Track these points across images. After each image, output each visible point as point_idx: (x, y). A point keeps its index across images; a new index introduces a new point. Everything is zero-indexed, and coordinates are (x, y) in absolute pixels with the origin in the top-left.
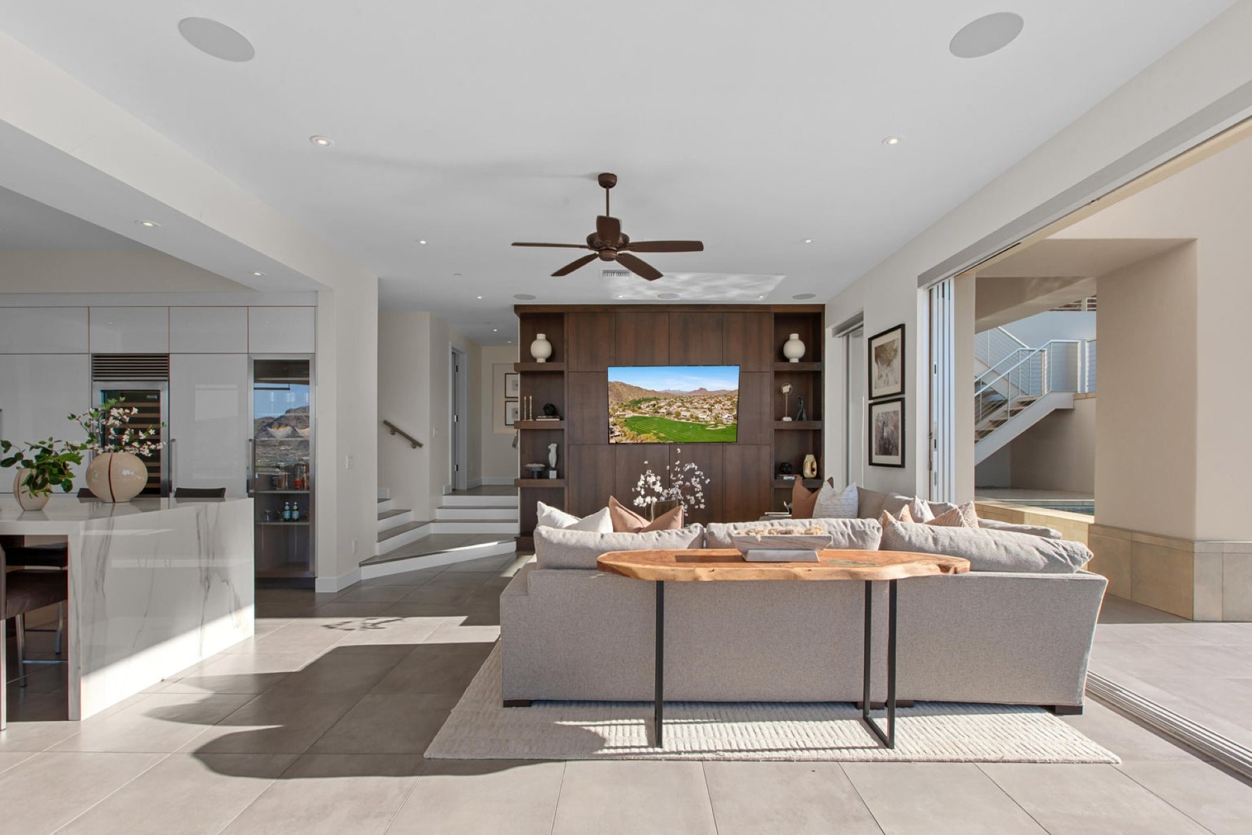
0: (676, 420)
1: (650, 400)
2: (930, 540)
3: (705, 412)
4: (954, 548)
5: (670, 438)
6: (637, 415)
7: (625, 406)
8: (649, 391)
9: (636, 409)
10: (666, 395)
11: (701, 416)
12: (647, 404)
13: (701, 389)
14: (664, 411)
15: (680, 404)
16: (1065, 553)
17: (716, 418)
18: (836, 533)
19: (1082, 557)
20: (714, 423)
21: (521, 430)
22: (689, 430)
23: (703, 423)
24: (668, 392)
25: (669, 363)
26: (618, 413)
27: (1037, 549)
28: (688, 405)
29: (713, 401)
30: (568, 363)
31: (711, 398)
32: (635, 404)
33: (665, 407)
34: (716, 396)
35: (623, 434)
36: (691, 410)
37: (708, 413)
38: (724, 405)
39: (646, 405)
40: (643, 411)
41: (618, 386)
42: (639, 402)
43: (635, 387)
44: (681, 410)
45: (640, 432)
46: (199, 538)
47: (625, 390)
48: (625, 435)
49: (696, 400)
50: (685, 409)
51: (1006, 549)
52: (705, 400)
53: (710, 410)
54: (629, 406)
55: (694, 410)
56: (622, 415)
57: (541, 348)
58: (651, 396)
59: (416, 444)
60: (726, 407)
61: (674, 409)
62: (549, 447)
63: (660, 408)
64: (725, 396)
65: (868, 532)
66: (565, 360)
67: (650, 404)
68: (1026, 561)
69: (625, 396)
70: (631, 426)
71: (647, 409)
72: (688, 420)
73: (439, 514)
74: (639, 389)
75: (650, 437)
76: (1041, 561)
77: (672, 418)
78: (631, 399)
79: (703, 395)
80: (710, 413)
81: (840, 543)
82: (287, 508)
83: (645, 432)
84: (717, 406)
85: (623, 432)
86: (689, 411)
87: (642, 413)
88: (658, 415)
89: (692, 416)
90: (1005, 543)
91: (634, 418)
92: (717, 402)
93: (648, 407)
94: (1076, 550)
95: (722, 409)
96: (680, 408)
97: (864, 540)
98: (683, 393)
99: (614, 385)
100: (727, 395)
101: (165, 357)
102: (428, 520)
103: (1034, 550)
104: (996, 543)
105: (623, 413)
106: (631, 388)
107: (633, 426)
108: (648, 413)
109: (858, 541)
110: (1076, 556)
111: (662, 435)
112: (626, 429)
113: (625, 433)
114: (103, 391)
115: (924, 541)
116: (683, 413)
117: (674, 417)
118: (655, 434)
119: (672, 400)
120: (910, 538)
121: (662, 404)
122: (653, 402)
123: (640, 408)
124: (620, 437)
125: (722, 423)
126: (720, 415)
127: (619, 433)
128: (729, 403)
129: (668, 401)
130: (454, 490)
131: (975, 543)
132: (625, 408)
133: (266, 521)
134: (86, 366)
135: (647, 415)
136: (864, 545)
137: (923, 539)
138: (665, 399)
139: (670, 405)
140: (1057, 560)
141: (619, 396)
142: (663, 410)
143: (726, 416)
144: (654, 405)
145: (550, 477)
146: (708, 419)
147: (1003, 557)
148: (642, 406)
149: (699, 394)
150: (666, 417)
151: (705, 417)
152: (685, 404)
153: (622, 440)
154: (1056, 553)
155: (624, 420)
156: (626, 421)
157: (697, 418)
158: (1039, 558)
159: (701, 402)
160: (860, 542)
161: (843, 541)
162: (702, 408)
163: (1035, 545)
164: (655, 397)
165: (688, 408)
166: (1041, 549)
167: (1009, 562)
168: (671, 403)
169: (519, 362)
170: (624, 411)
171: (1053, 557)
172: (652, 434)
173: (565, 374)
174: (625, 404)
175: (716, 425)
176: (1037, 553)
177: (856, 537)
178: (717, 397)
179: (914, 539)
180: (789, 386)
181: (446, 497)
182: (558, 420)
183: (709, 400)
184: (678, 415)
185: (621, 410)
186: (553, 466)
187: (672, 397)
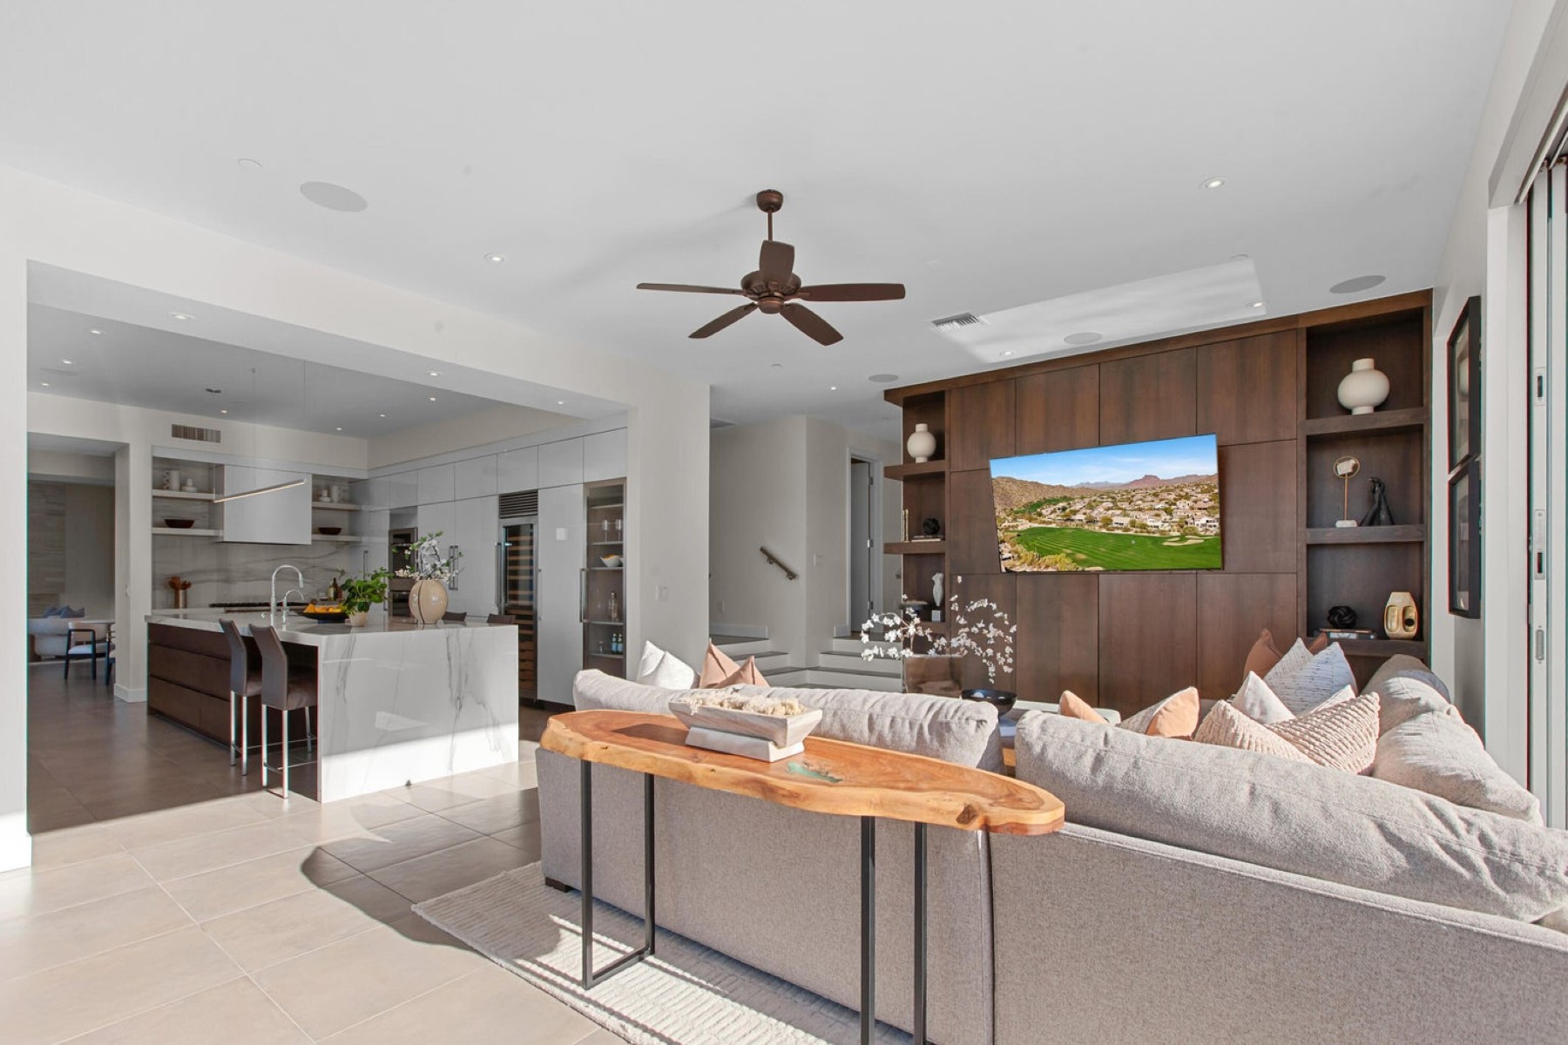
0: (1104, 531)
1: (1056, 501)
2: (1088, 760)
3: (1158, 515)
4: (1133, 784)
5: (1095, 561)
6: (1036, 525)
7: (1017, 512)
8: (1053, 487)
9: (1035, 516)
10: (1084, 491)
11: (1150, 522)
12: (1052, 508)
13: (1147, 477)
14: (1083, 517)
15: (1111, 505)
16: (1477, 855)
17: (1182, 524)
18: (903, 719)
19: (1541, 873)
20: (1178, 534)
21: (904, 555)
22: (1131, 546)
23: (1157, 535)
24: (1086, 486)
25: (1100, 442)
26: (1006, 524)
27: (1381, 827)
28: (1125, 505)
29: (1172, 497)
30: (950, 461)
31: (1168, 491)
32: (1033, 509)
33: (1084, 511)
34: (1178, 487)
35: (1016, 556)
36: (1132, 513)
37: (1164, 516)
38: (1195, 502)
39: (1050, 510)
40: (1046, 519)
41: (1003, 484)
42: (1039, 505)
43: (1032, 483)
44: (1113, 515)
45: (1043, 553)
46: (449, 659)
47: (1015, 488)
48: (1019, 557)
49: (1139, 496)
50: (1119, 512)
51: (1276, 809)
52: (1156, 495)
53: (1169, 512)
54: (1023, 512)
55: (1134, 513)
56: (1013, 527)
57: (921, 444)
58: (1058, 495)
59: (792, 575)
60: (1200, 504)
61: (1099, 512)
62: (933, 578)
63: (1075, 512)
64: (1197, 485)
65: (954, 727)
66: (947, 457)
67: (1057, 506)
68: (1331, 850)
69: (1016, 498)
70: (1027, 544)
71: (1053, 516)
72: (1127, 530)
73: (823, 661)
74: (1037, 485)
75: (1059, 562)
76: (1386, 859)
77: (1096, 528)
78: (1024, 501)
79: (1153, 487)
80: (1168, 517)
81: (901, 739)
82: (614, 639)
83: (1050, 553)
84: (1180, 504)
85: (1016, 552)
86: (1128, 516)
87: (1044, 522)
88: (1072, 525)
89: (1133, 524)
90: (1280, 796)
91: (1031, 530)
92: (1181, 497)
93: (1052, 512)
94: (1523, 852)
95: (1192, 508)
96: (1110, 512)
97: (941, 740)
98: (1113, 486)
99: (998, 482)
100: (1198, 482)
101: (534, 494)
102: (804, 667)
103: (1372, 825)
104: (1252, 793)
105: (1015, 524)
106: (1023, 485)
107: (1031, 544)
108: (1054, 521)
109: (932, 740)
110: (1517, 867)
111: (1082, 557)
112: (1020, 548)
113: (1019, 554)
114: (506, 527)
115: (1071, 760)
116: (1115, 520)
117: (1101, 527)
118: (1068, 555)
119: (1094, 498)
120: (1044, 748)
121: (1078, 507)
122: (1061, 505)
123: (1040, 515)
124: (1011, 561)
125: (1196, 534)
126: (1190, 520)
127: (1010, 555)
128: (1206, 497)
129: (1087, 500)
130: (853, 632)
131: (1192, 783)
132: (1016, 515)
133: (599, 652)
134: (494, 505)
135: (1053, 526)
136: (941, 750)
137: (1071, 755)
138: (1082, 498)
139: (1092, 508)
140: (1441, 867)
141: (1006, 497)
142: (1080, 516)
143: (1203, 521)
144: (1064, 509)
145: (933, 619)
146: (1166, 527)
147: (1261, 825)
148: (1044, 512)
149: (1146, 485)
150: (1086, 527)
151: (1159, 524)
152: (1119, 504)
153: (1014, 566)
154: (1446, 848)
155: (1016, 534)
156: (1018, 535)
157: (1144, 527)
158: (1376, 850)
159: (1150, 498)
160: (936, 744)
161: (908, 737)
162: (1151, 509)
163: (1379, 812)
164: (1064, 497)
165: (1125, 510)
166: (1392, 827)
167: (1276, 843)
168: (1094, 504)
169: (902, 463)
170: (1015, 520)
171: (1428, 857)
172: (1063, 555)
173: (947, 475)
174: (1015, 509)
175: (1182, 538)
176: (1375, 836)
177: (930, 733)
178: (1180, 489)
179: (1050, 754)
180: (1352, 462)
181: (837, 640)
182: (939, 540)
183: (1165, 495)
184: (1107, 522)
185: (1010, 518)
186: (938, 604)
187: (1095, 495)
